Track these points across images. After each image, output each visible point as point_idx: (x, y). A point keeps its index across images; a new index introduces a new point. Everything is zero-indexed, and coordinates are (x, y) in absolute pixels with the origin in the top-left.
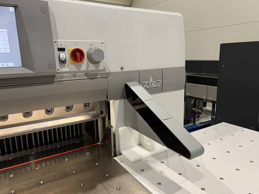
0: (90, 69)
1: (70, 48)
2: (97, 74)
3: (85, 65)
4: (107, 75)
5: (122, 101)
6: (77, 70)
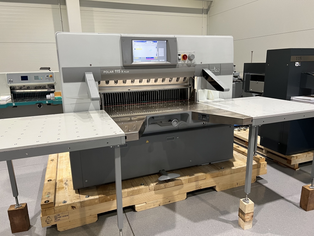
0: (188, 63)
1: (182, 54)
2: (191, 65)
3: (187, 61)
4: (195, 66)
5: (201, 77)
6: (184, 63)
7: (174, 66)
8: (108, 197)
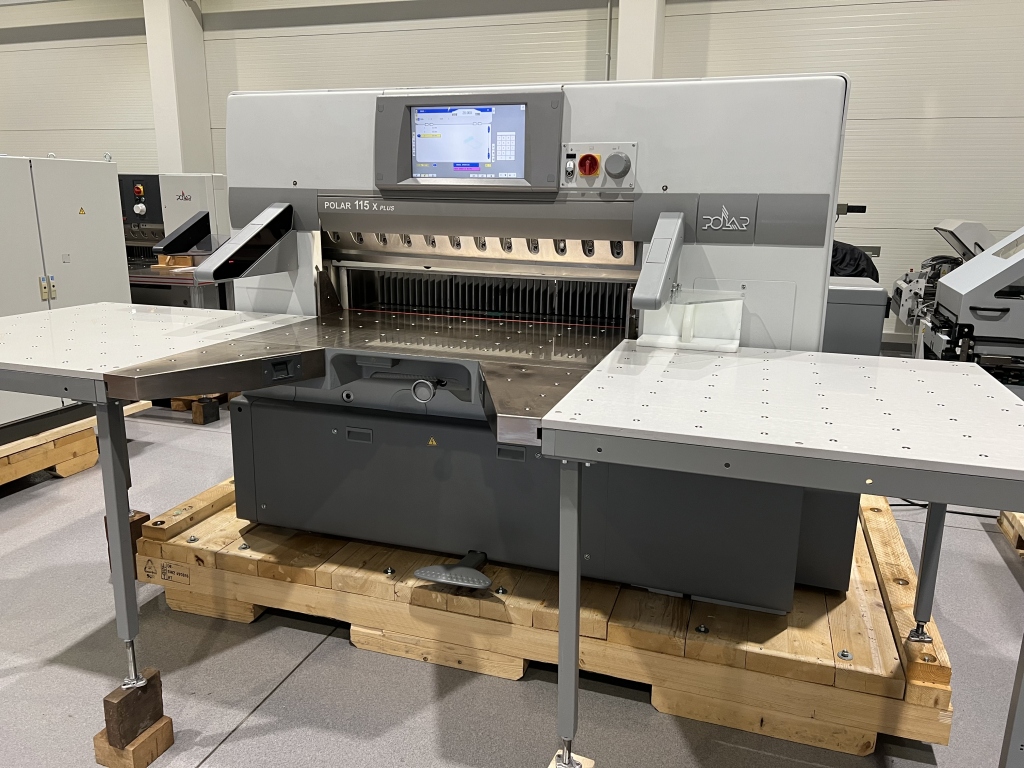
0: (606, 186)
1: (580, 154)
2: (617, 195)
3: (600, 180)
4: (632, 198)
7: (550, 196)
8: (280, 569)
